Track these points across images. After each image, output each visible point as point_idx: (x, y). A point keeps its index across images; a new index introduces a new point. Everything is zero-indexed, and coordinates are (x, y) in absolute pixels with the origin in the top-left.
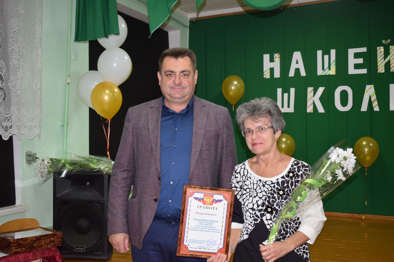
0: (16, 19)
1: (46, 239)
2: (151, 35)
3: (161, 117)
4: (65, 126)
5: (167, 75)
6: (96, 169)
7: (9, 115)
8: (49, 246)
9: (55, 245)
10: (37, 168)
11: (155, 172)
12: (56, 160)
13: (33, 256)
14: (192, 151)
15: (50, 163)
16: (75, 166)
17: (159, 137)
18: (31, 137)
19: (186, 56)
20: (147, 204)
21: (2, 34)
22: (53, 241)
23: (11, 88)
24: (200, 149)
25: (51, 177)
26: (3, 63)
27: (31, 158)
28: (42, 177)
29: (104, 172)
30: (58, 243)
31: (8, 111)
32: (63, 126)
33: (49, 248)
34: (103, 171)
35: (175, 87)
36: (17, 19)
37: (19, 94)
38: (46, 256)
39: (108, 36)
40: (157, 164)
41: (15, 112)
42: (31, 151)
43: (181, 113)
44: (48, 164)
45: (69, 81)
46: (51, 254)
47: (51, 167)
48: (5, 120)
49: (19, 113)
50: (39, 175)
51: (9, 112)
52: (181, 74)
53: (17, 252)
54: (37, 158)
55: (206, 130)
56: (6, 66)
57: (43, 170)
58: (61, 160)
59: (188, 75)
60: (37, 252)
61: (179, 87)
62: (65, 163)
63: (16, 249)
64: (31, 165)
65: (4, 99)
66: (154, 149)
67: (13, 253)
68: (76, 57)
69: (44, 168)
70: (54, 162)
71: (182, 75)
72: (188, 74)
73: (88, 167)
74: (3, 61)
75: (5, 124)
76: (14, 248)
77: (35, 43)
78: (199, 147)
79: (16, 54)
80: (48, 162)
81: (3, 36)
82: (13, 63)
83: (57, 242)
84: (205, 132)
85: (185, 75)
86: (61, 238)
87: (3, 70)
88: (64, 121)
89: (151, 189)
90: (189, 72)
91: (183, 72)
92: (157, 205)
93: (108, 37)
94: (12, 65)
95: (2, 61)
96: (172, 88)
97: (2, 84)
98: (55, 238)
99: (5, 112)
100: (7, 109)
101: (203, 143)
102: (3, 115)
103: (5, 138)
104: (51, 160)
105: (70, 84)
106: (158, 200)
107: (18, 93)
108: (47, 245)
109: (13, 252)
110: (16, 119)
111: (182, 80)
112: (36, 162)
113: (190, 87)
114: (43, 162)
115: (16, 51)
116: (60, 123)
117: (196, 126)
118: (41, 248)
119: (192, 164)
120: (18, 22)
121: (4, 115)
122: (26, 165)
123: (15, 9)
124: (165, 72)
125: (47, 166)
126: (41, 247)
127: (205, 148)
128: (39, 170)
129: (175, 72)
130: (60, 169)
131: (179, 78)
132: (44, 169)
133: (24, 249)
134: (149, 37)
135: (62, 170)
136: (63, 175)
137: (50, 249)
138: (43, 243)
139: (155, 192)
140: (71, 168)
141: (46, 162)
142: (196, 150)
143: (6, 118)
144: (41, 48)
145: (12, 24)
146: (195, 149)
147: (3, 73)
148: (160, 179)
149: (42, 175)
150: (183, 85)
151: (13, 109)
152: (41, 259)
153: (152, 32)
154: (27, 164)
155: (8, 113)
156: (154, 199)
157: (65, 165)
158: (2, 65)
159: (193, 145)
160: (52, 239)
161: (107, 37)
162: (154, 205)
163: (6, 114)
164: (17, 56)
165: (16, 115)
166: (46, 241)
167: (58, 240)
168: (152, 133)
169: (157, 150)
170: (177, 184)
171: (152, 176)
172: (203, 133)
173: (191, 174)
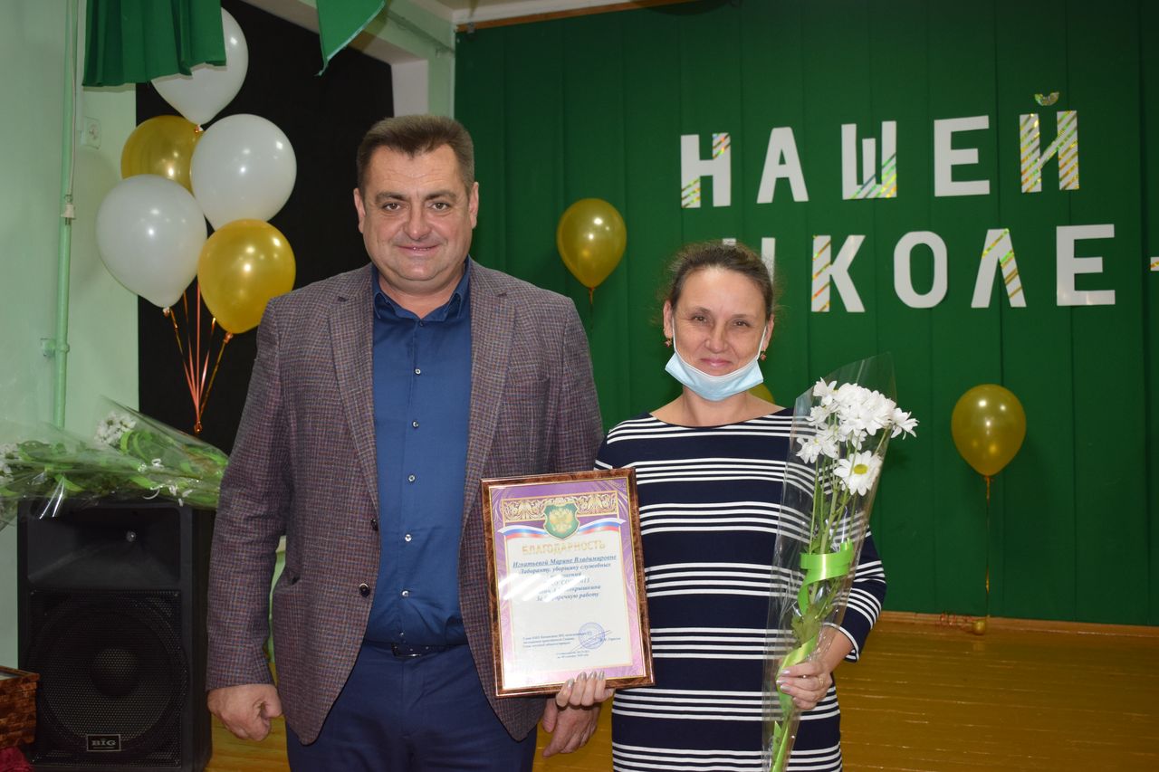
2: (326, 65)
3: (371, 334)
4: (60, 357)
5: (384, 207)
6: (155, 492)
11: (362, 504)
14: (471, 439)
16: (88, 481)
17: (371, 396)
20: (339, 603)
24: (493, 432)
29: (180, 500)
30: (20, 733)
32: (51, 355)
34: (177, 498)
35: (409, 245)
39: (192, 69)
40: (368, 480)
43: (431, 319)
45: (69, 213)
47: (9, 486)
52: (429, 204)
55: (511, 371)
59: (448, 206)
66: (357, 434)
68: (95, 138)
71: (430, 208)
72: (449, 202)
73: (128, 486)
78: (492, 427)
83: (19, 730)
84: (507, 379)
85: (440, 205)
86: (31, 717)
88: (55, 341)
89: (351, 559)
90: (453, 196)
91: (433, 197)
92: (370, 606)
93: (190, 74)
96: (400, 246)
101: (504, 413)
105: (73, 221)
106: (373, 592)
111: (431, 222)
117: (479, 358)
119: (471, 480)
124: (378, 199)
127: (508, 429)
129: (407, 198)
130: (39, 493)
131: (423, 216)
134: (320, 73)
139: (362, 567)
140: (76, 489)
142: (482, 435)
146: (479, 431)
148: (376, 528)
150: (435, 236)
153: (330, 57)
156: (361, 589)
159: (474, 420)
161: (187, 73)
162: (361, 609)
167: (22, 725)
168: (348, 384)
169: (366, 439)
170: (427, 542)
171: (352, 517)
172: (503, 381)
173: (468, 511)
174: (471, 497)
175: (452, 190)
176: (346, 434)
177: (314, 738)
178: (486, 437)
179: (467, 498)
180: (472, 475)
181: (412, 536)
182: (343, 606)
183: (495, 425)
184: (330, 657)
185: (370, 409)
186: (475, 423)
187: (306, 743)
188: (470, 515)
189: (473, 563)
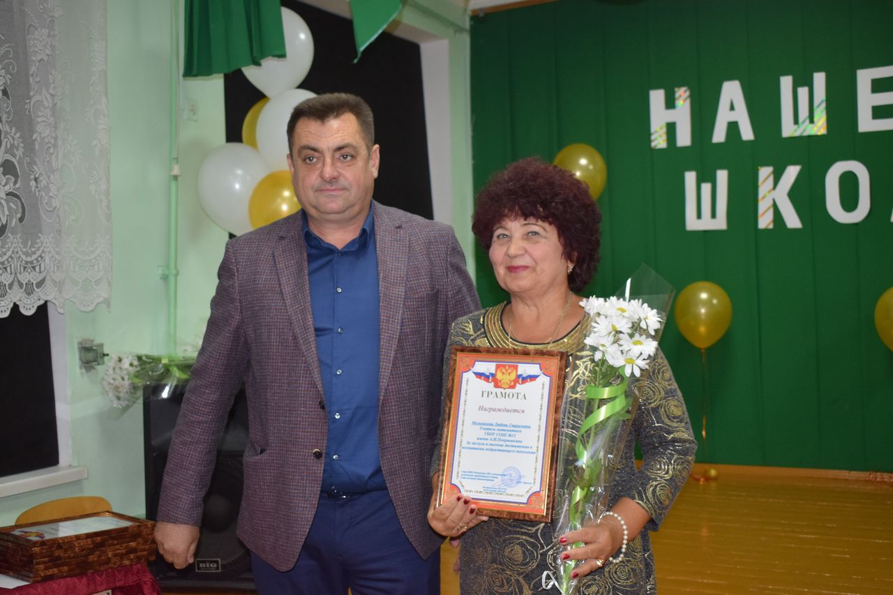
0: (43, 30)
1: (117, 544)
2: (359, 55)
3: (306, 263)
5: (305, 160)
7: (34, 257)
8: (127, 562)
9: (139, 558)
10: (106, 377)
12: (150, 358)
13: (89, 584)
14: (382, 340)
15: (136, 366)
17: (310, 310)
18: (88, 306)
20: (299, 466)
21: (11, 67)
22: (134, 551)
23: (37, 193)
24: (398, 334)
25: (137, 399)
26: (15, 134)
27: (91, 356)
28: (119, 398)
31: (32, 246)
33: (126, 566)
35: (325, 188)
36: (45, 31)
37: (55, 208)
38: (118, 584)
39: (261, 61)
40: (314, 372)
41: (48, 249)
42: (91, 338)
43: (347, 250)
44: (131, 368)
45: (176, 172)
46: (131, 580)
47: (137, 375)
48: (25, 268)
49: (57, 250)
50: (111, 395)
51: (33, 249)
52: (337, 155)
53: (50, 575)
54: (104, 355)
55: (408, 286)
56: (22, 142)
57: (119, 382)
58: (158, 360)
59: (353, 157)
60: (97, 577)
61: (334, 188)
62: (170, 365)
63: (47, 569)
64: (92, 371)
65: (21, 220)
66: (302, 339)
67: (39, 579)
69: (123, 379)
70: (145, 363)
71: (339, 159)
72: (353, 153)
74: (16, 130)
75: (25, 278)
76: (42, 566)
77: (92, 84)
78: (397, 329)
79: (46, 112)
80: (131, 365)
81: (15, 71)
82: (40, 133)
83: (145, 551)
84: (406, 292)
85: (345, 157)
87: (17, 150)
88: (168, 267)
89: (305, 432)
90: (355, 148)
91: (340, 148)
92: (323, 465)
93: (260, 65)
94: (39, 139)
95: (14, 129)
96: (319, 190)
97: (15, 183)
98: (138, 543)
99: (24, 250)
100: (29, 243)
101: (405, 319)
102: (20, 257)
103: (28, 310)
104: (140, 358)
105: (178, 177)
106: (324, 455)
107: (55, 203)
108: (121, 558)
109: (41, 576)
110: (52, 265)
111: (340, 170)
112: (103, 363)
114: (119, 365)
115: (46, 105)
116: (160, 271)
117: (384, 278)
118: (106, 567)
119: (383, 370)
120: (48, 37)
121: (24, 257)
122: (82, 373)
123: (41, 7)
124: (300, 152)
125: (129, 374)
126: (105, 564)
127: (408, 330)
128: (110, 384)
129: (320, 150)
130: (157, 380)
131: (333, 164)
132: (120, 380)
133: (66, 568)
134: (355, 61)
135: (163, 382)
136: (165, 394)
137: (127, 570)
138: (110, 554)
139: (314, 437)
140: (184, 377)
141: (126, 364)
142: (390, 336)
143: (27, 263)
144: (107, 97)
145: (35, 42)
146: (388, 333)
147: (18, 158)
148: (323, 407)
149: (117, 394)
150: (342, 182)
151: (46, 240)
152: (110, 591)
154: (84, 370)
155: (32, 252)
156: (315, 453)
157: (168, 370)
158: (13, 139)
159: (383, 325)
160: (133, 544)
162: (316, 468)
163: (26, 254)
164: (49, 117)
165: (51, 255)
166: (117, 550)
167: (147, 547)
168: (293, 302)
169: (309, 342)
170: (351, 419)
171: (304, 401)
172: (403, 294)
173: (382, 394)
174: (384, 383)
175: (354, 144)
176: (295, 339)
177: (292, 566)
178: (393, 338)
179: (381, 384)
180: (384, 367)
181: (340, 414)
182: (303, 467)
183: (399, 328)
184: (298, 507)
185: (310, 319)
186: (384, 327)
187: (285, 571)
188: (384, 396)
189: (388, 432)
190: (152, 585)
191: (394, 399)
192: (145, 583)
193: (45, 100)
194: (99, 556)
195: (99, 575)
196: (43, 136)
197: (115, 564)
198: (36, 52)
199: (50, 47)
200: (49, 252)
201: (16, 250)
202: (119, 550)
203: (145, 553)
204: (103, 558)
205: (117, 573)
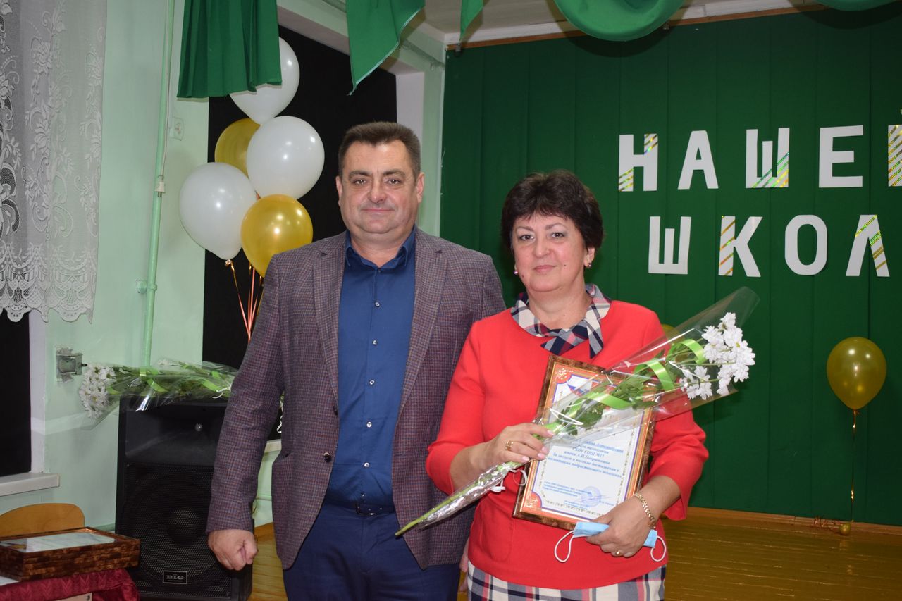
0: (46, 43)
5: (355, 182)
7: (24, 265)
8: (110, 567)
9: (122, 563)
10: (82, 387)
11: (328, 397)
12: (126, 371)
13: (73, 585)
14: (411, 352)
15: (113, 378)
16: (171, 385)
17: (337, 320)
18: (72, 315)
19: (395, 139)
20: (310, 467)
21: (14, 78)
22: (118, 555)
23: (31, 202)
24: (427, 347)
25: (114, 409)
26: (14, 144)
27: (70, 365)
28: (93, 408)
31: (23, 254)
33: (110, 570)
35: (371, 208)
36: (47, 45)
38: (101, 587)
39: (256, 87)
40: (332, 378)
41: (38, 258)
42: (70, 348)
43: (387, 267)
44: (108, 379)
45: (161, 188)
46: (112, 585)
47: (114, 386)
48: (15, 275)
49: (46, 259)
50: (87, 405)
51: (24, 258)
52: (386, 179)
53: (38, 575)
54: (82, 365)
55: (442, 305)
56: (21, 152)
57: (96, 393)
58: (137, 372)
59: (400, 182)
60: (81, 579)
61: (380, 208)
62: (148, 379)
63: (35, 568)
64: (69, 381)
65: (14, 228)
66: (326, 347)
67: (28, 577)
68: (179, 133)
69: (100, 390)
70: (122, 375)
71: (387, 182)
72: (400, 178)
74: (15, 139)
75: (15, 284)
76: (31, 566)
77: (88, 99)
78: (426, 343)
79: (44, 123)
80: (108, 376)
81: (18, 83)
82: (37, 144)
83: (128, 556)
84: (439, 309)
85: (394, 181)
86: (136, 548)
87: (15, 159)
88: (146, 281)
89: (320, 436)
90: (403, 174)
91: (388, 173)
92: (331, 469)
93: (255, 91)
94: (35, 150)
95: (13, 139)
96: (365, 210)
97: (11, 191)
98: (122, 549)
99: (16, 257)
100: (21, 251)
101: (435, 335)
102: (11, 265)
103: (15, 318)
104: (116, 370)
105: (163, 194)
106: (333, 459)
107: (47, 213)
108: (106, 562)
109: (29, 575)
110: (40, 273)
111: (387, 192)
112: (81, 374)
113: (404, 207)
114: (96, 375)
115: (44, 116)
116: (138, 285)
117: (420, 294)
118: (91, 569)
119: (408, 380)
120: (50, 50)
121: (15, 265)
122: (59, 382)
123: (46, 21)
124: (350, 176)
125: (105, 384)
126: (90, 567)
127: (438, 346)
128: (86, 394)
129: (371, 174)
130: (135, 393)
131: (381, 186)
132: (97, 390)
133: (53, 569)
135: (141, 395)
136: (142, 408)
137: (110, 573)
138: (95, 558)
139: (327, 441)
140: (162, 390)
141: (103, 375)
142: (419, 349)
143: (17, 270)
144: (101, 112)
145: (38, 54)
146: (417, 345)
147: (15, 167)
148: (336, 413)
149: (93, 404)
150: (389, 203)
151: (34, 250)
152: (91, 594)
154: (61, 379)
155: (22, 259)
156: (325, 457)
157: (146, 383)
158: (12, 148)
159: (414, 338)
161: (252, 90)
162: (325, 471)
163: (17, 262)
164: (46, 129)
165: (40, 264)
167: (130, 553)
168: (322, 312)
169: (332, 350)
170: (382, 428)
172: (436, 311)
173: (404, 402)
174: (407, 392)
175: (402, 170)
176: (319, 347)
177: (291, 564)
178: (421, 351)
179: (405, 392)
180: (409, 377)
181: (372, 423)
182: (313, 469)
187: (286, 568)
188: (405, 405)
189: (405, 440)
190: (133, 590)
191: (414, 409)
192: (126, 588)
193: (43, 112)
194: (85, 559)
195: (83, 578)
196: (39, 147)
197: (99, 567)
198: (38, 64)
199: (52, 60)
200: (39, 261)
201: (8, 257)
202: (104, 554)
203: (128, 558)
204: (88, 561)
205: (100, 577)
